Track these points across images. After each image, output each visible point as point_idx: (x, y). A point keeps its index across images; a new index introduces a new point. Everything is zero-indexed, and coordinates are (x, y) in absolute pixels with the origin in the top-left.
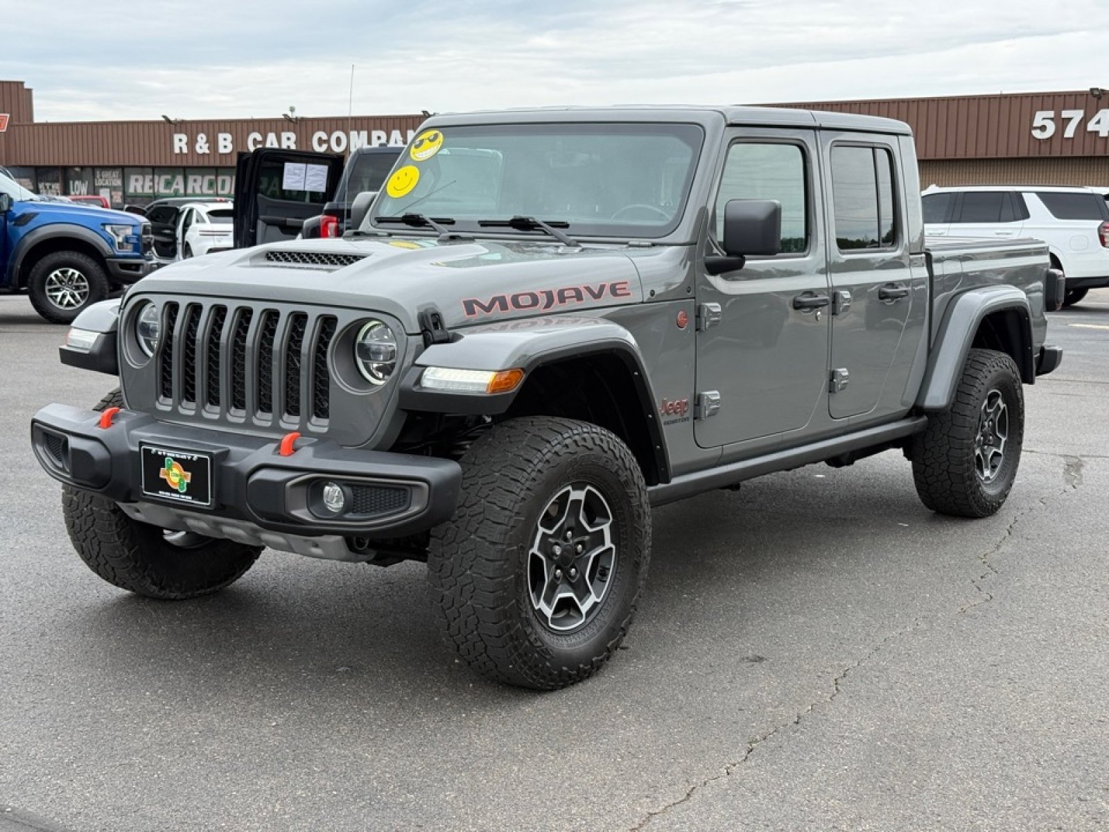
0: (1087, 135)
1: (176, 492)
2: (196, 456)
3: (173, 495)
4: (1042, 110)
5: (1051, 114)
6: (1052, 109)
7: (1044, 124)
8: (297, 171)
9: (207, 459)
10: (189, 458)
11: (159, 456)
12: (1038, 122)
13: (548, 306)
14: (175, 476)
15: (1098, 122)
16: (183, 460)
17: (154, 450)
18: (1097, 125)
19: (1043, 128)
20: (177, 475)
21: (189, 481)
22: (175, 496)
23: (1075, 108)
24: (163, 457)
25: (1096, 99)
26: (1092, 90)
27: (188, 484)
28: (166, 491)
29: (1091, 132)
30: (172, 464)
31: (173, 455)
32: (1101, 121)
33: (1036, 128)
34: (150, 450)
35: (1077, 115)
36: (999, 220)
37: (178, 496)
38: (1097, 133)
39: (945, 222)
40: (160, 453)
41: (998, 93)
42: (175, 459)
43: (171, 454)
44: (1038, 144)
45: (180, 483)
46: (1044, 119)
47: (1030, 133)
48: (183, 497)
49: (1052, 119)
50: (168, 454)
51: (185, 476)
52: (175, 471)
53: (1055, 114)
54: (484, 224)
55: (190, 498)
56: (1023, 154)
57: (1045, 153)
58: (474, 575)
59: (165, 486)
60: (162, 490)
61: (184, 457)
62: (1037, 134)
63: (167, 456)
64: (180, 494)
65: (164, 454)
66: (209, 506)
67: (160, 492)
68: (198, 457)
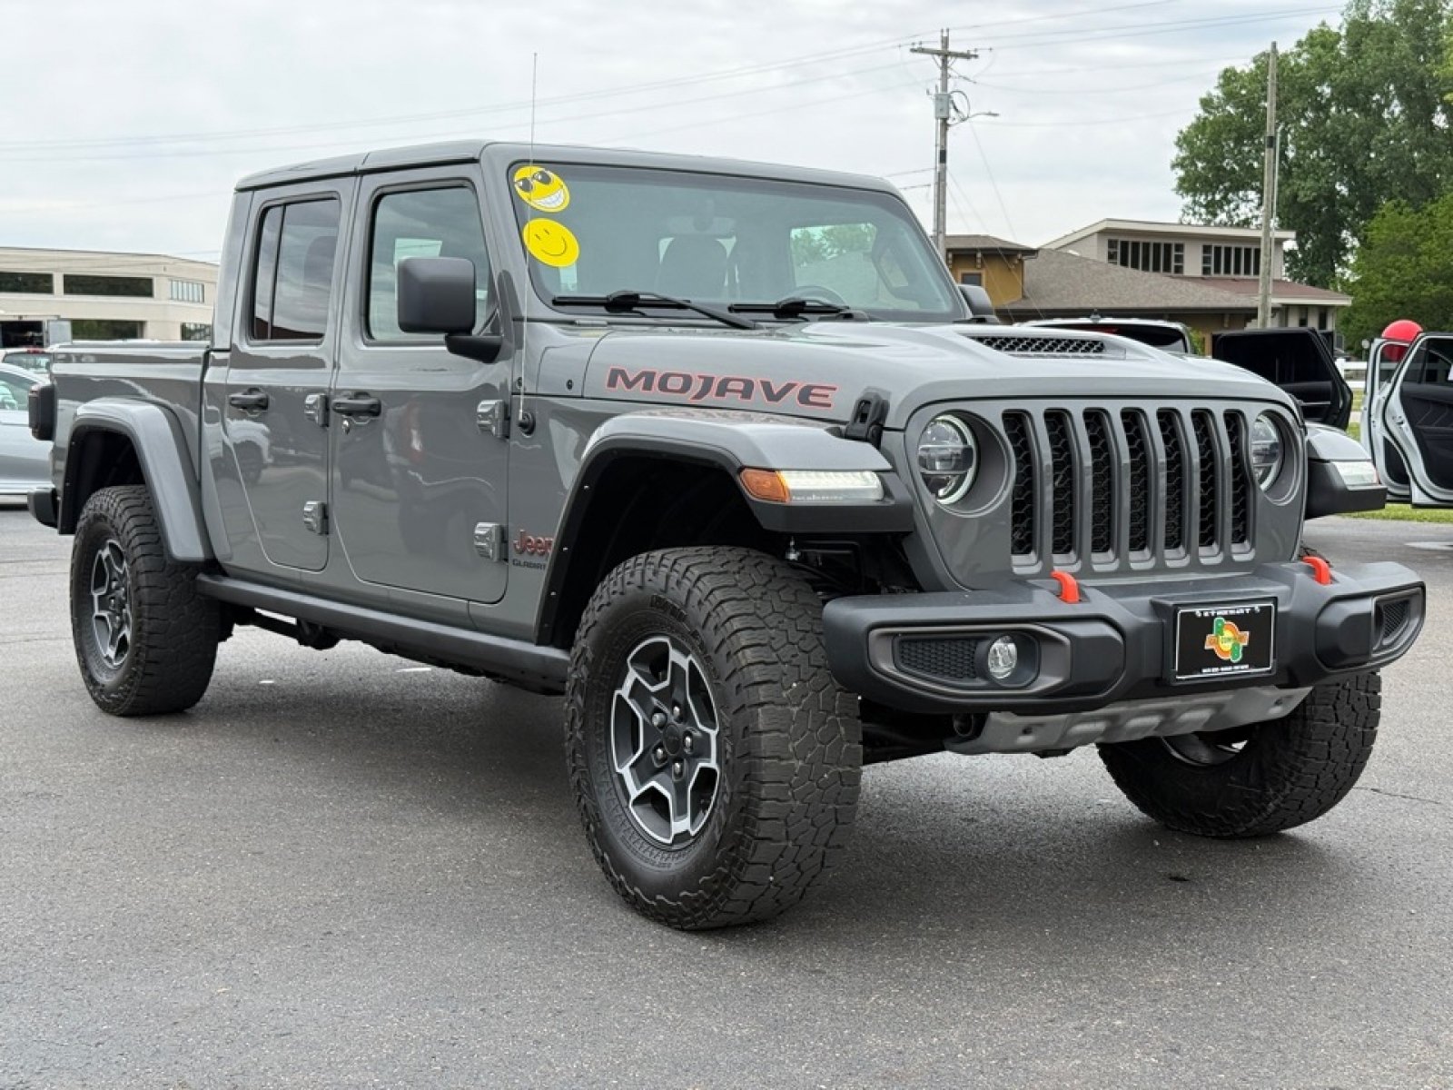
1: (1228, 663)
2: (1257, 607)
3: (1222, 669)
9: (1271, 607)
10: (1248, 611)
11: (1207, 618)
14: (1227, 642)
16: (1239, 615)
17: (1198, 611)
21: (1246, 644)
22: (1226, 670)
24: (1211, 618)
27: (1244, 648)
28: (1211, 666)
30: (1223, 625)
31: (1225, 613)
34: (1193, 614)
37: (1230, 668)
40: (1206, 614)
42: (1228, 618)
43: (1223, 611)
45: (1233, 651)
48: (1236, 667)
50: (1218, 613)
51: (1241, 639)
52: (1228, 634)
55: (1247, 666)
59: (1213, 659)
60: (1206, 667)
61: (1241, 611)
63: (1216, 616)
64: (1233, 664)
65: (1213, 613)
66: (1270, 672)
67: (1204, 671)
68: (1261, 608)
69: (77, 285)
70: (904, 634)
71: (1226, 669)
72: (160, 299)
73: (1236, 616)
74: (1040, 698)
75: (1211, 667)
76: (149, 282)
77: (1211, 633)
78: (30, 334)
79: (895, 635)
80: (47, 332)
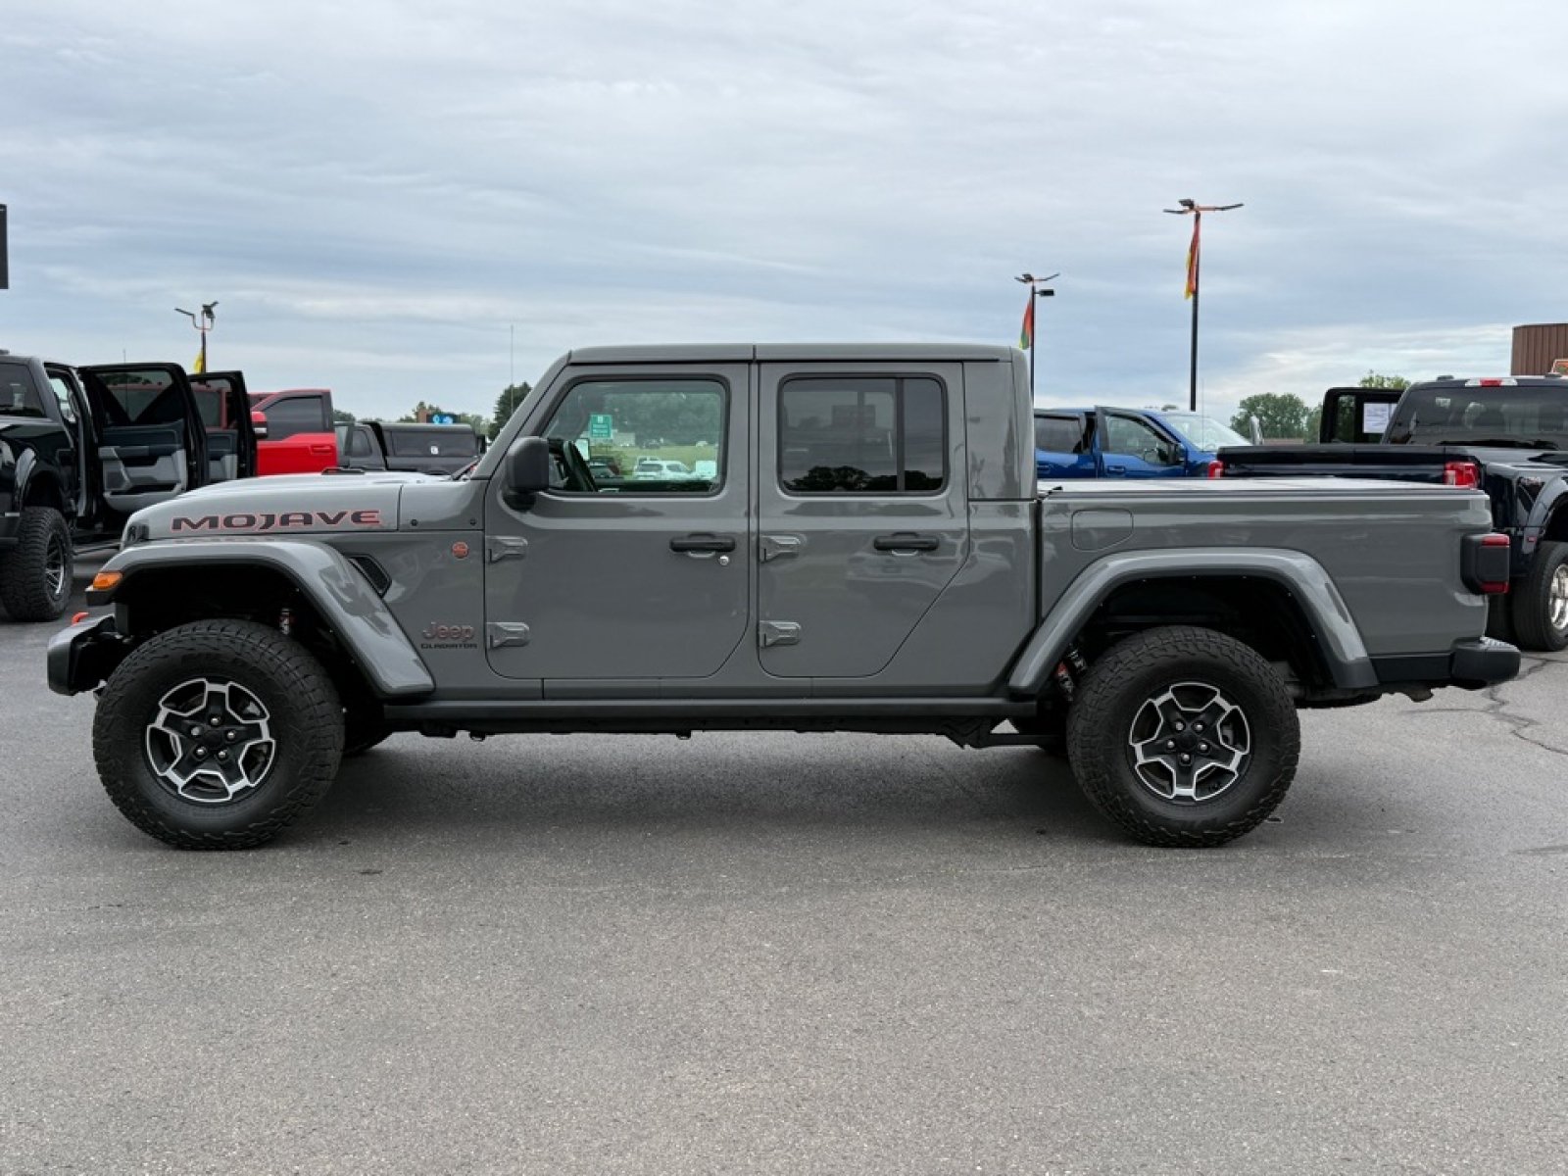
8: (1379, 413)
13: (266, 526)
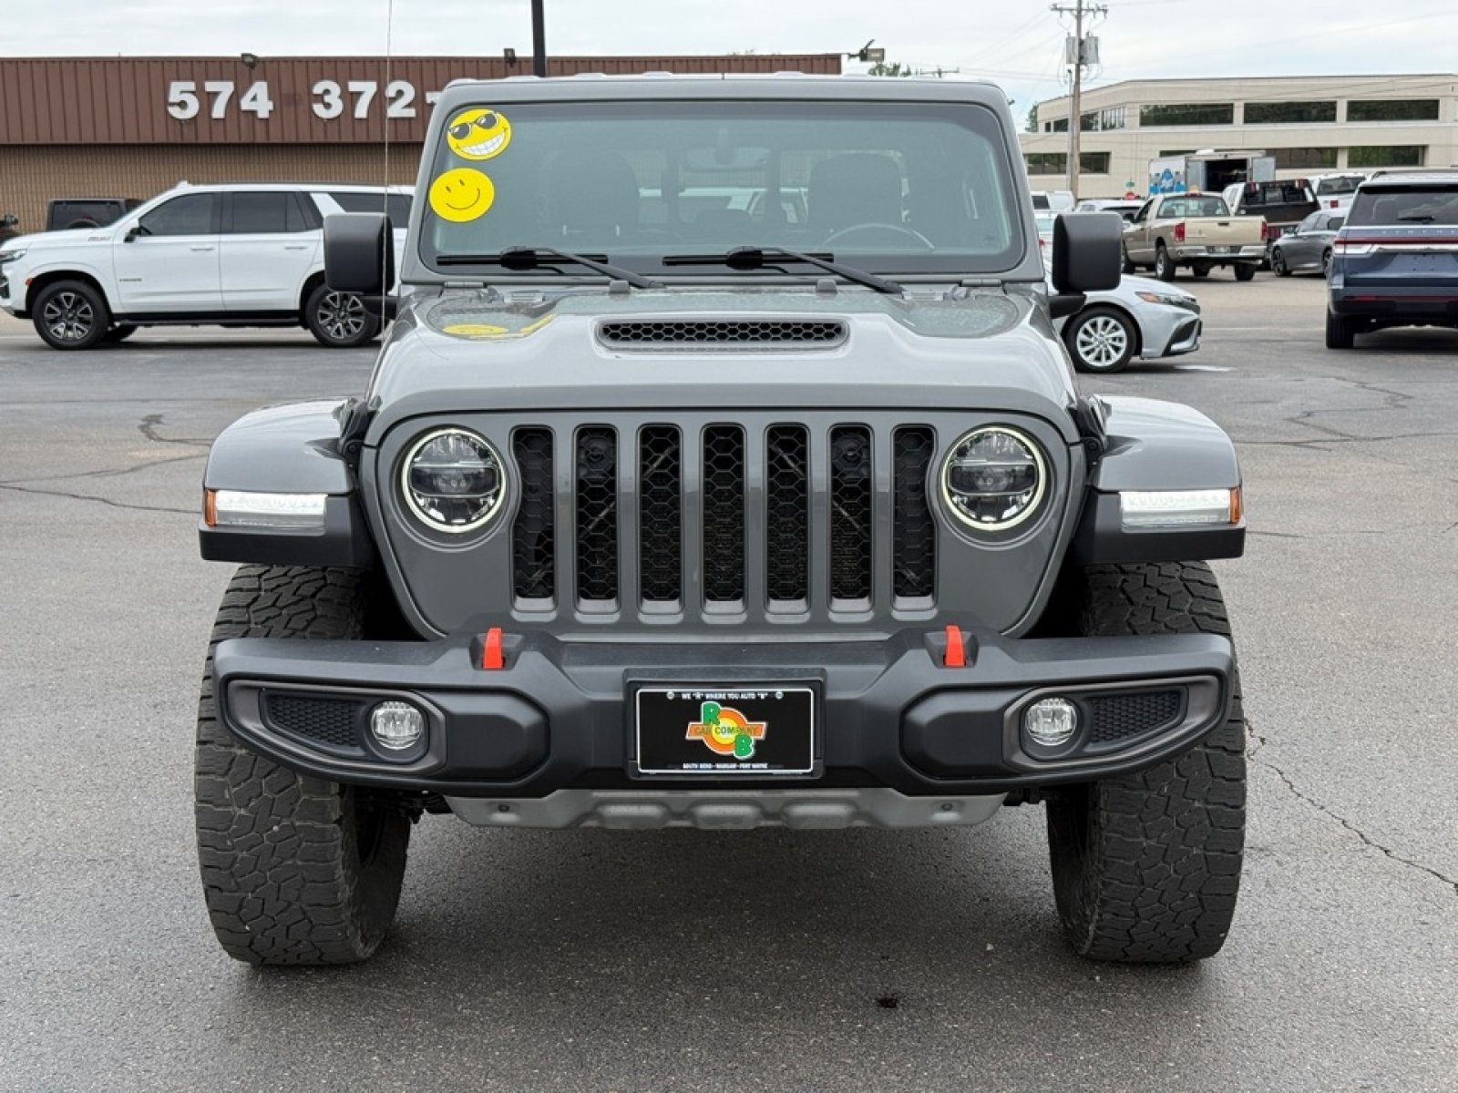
0: (242, 116)
1: (728, 759)
2: (779, 692)
3: (719, 766)
4: (178, 79)
5: (191, 86)
6: (192, 80)
7: (182, 99)
9: (809, 694)
10: (764, 696)
11: (687, 700)
12: (174, 96)
14: (726, 732)
15: (254, 99)
16: (749, 701)
17: (670, 693)
18: (254, 103)
19: (183, 105)
20: (730, 730)
21: (762, 737)
22: (723, 768)
23: (222, 79)
24: (696, 702)
25: (247, 69)
26: (243, 55)
29: (246, 112)
30: (719, 711)
31: (723, 696)
32: (258, 97)
33: (173, 104)
34: (663, 694)
35: (225, 89)
36: (286, 230)
37: (734, 766)
38: (254, 113)
39: (213, 232)
40: (685, 696)
41: (115, 55)
42: (725, 703)
43: (716, 694)
44: (179, 127)
45: (738, 744)
46: (182, 92)
47: (167, 112)
48: (745, 766)
49: (193, 93)
50: (708, 696)
51: (752, 730)
52: (727, 723)
53: (197, 86)
54: (671, 262)
55: (765, 766)
56: (161, 139)
57: (190, 139)
58: (1209, 807)
59: (701, 753)
60: (691, 762)
61: (754, 696)
62: (175, 112)
63: (704, 699)
64: (738, 762)
65: (698, 696)
66: (811, 774)
67: (685, 766)
68: (785, 693)
69: (1363, 111)
70: (268, 689)
71: (725, 766)
72: (1444, 122)
73: (740, 701)
74: (430, 778)
75: (699, 762)
76: (1436, 103)
77: (698, 719)
78: (1235, 172)
79: (260, 689)
80: (1251, 169)
